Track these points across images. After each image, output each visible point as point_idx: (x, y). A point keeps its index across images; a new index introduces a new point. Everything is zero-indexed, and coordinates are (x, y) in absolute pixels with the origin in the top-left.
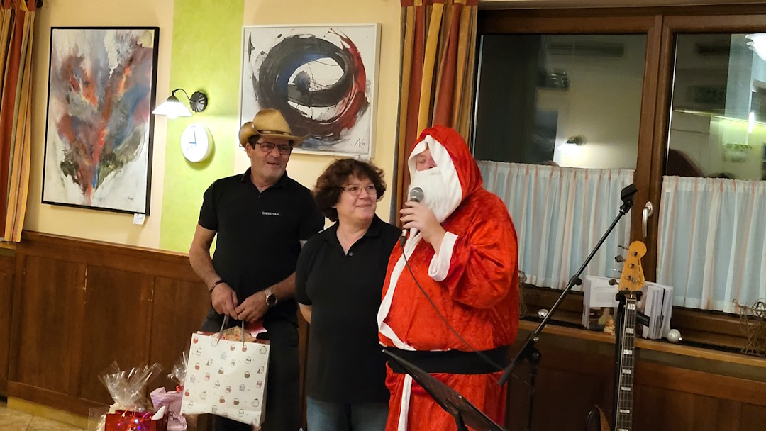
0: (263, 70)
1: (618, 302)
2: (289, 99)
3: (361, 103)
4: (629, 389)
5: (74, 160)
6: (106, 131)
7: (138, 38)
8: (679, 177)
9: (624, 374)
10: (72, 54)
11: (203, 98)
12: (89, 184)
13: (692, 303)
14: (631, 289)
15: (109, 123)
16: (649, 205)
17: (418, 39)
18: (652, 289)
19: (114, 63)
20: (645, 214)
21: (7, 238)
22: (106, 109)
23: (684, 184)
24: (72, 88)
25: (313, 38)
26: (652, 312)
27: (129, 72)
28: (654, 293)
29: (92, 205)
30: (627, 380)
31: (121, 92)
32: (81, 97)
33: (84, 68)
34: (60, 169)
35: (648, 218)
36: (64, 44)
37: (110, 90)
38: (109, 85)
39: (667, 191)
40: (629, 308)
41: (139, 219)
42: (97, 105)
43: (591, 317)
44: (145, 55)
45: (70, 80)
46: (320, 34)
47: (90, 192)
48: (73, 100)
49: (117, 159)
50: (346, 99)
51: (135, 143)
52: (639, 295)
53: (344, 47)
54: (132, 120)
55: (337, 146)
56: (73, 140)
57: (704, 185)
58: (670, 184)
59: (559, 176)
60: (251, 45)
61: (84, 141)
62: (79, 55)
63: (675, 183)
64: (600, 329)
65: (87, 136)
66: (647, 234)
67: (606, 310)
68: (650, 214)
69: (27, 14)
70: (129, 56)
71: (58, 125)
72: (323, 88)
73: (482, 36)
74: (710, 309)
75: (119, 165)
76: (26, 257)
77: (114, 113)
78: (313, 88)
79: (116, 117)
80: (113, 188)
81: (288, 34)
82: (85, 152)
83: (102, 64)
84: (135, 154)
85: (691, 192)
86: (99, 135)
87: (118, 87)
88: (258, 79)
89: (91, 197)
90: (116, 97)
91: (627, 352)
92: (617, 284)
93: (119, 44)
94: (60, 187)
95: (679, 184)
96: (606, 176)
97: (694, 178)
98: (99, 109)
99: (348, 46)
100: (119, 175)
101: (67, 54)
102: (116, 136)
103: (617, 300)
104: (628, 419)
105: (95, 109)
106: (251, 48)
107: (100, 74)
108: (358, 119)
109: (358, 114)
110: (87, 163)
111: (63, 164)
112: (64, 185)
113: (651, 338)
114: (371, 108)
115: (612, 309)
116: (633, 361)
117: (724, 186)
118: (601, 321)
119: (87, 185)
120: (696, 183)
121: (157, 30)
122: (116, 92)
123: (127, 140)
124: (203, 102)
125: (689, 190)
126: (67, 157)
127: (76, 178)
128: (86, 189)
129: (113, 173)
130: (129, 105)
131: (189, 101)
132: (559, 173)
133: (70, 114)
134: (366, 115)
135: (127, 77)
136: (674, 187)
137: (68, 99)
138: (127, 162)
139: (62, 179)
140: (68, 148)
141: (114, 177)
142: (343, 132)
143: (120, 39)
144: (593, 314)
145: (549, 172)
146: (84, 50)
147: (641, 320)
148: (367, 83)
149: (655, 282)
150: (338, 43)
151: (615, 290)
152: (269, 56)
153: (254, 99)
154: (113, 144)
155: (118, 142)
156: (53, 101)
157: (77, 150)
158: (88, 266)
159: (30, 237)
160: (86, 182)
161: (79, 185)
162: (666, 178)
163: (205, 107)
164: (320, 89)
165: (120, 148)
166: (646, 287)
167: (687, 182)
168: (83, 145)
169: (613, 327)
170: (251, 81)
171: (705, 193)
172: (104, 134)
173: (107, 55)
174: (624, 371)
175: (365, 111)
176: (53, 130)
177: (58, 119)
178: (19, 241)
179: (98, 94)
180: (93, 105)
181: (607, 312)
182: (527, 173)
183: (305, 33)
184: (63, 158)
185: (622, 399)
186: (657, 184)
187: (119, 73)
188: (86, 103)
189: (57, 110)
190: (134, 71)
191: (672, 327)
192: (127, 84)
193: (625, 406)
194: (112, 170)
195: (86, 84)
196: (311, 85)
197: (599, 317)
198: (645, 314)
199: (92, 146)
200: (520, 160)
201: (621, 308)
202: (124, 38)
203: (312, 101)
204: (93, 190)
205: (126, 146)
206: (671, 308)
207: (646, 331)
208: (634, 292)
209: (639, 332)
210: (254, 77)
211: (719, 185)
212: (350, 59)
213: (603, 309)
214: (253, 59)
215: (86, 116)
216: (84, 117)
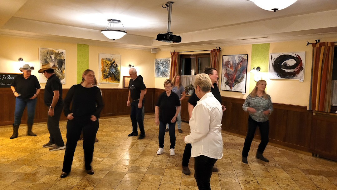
0: (275, 62)
2: (282, 68)
3: (301, 69)
6: (236, 76)
7: (243, 57)
15: (236, 74)
19: (237, 62)
22: (236, 71)
24: (228, 67)
25: (288, 55)
27: (241, 64)
29: (232, 91)
31: (239, 68)
33: (230, 63)
36: (226, 59)
37: (236, 67)
41: (243, 93)
42: (234, 70)
44: (245, 60)
46: (290, 54)
47: (232, 88)
50: (297, 68)
51: (243, 78)
54: (242, 73)
55: (295, 78)
60: (272, 57)
61: (230, 78)
62: (229, 61)
65: (231, 77)
69: (217, 53)
70: (241, 61)
71: (224, 75)
75: (239, 82)
78: (288, 66)
79: (238, 73)
80: (237, 87)
81: (281, 54)
83: (234, 62)
86: (234, 77)
88: (273, 64)
94: (225, 87)
99: (297, 57)
105: (233, 72)
107: (234, 64)
108: (300, 72)
110: (231, 82)
111: (225, 82)
114: (304, 69)
121: (248, 55)
123: (240, 77)
127: (229, 85)
128: (231, 87)
130: (241, 70)
133: (227, 73)
134: (302, 71)
137: (227, 70)
138: (241, 82)
139: (225, 85)
140: (227, 79)
141: (238, 85)
142: (296, 75)
143: (238, 57)
146: (230, 59)
148: (303, 64)
150: (295, 56)
152: (276, 59)
153: (273, 68)
154: (237, 78)
155: (239, 78)
156: (223, 70)
157: (229, 80)
160: (231, 86)
163: (260, 70)
164: (290, 66)
173: (236, 60)
176: (223, 75)
177: (224, 73)
179: (234, 68)
183: (286, 54)
184: (226, 81)
187: (238, 64)
188: (231, 70)
189: (224, 72)
192: (240, 66)
195: (231, 66)
199: (232, 79)
202: (240, 57)
203: (288, 68)
212: (298, 59)
214: (272, 60)
215: (231, 73)
216: (230, 73)
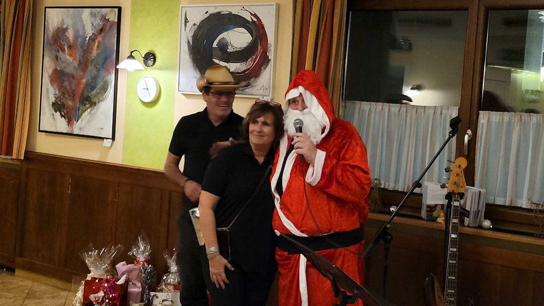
0: (195, 37)
1: (447, 200)
2: (214, 57)
3: (265, 60)
4: (455, 262)
5: (62, 101)
6: (84, 81)
7: (106, 14)
8: (490, 112)
9: (451, 251)
10: (59, 26)
11: (152, 57)
12: (72, 118)
13: (499, 201)
14: (456, 191)
15: (86, 75)
16: (469, 132)
17: (305, 14)
18: (471, 191)
19: (89, 32)
20: (466, 137)
21: (14, 157)
22: (84, 64)
23: (494, 117)
24: (60, 50)
25: (230, 14)
26: (471, 208)
27: (100, 39)
28: (473, 193)
29: (74, 133)
30: (453, 256)
31: (95, 53)
32: (66, 56)
33: (68, 36)
34: (51, 107)
35: (469, 141)
36: (54, 19)
37: (87, 51)
38: (86, 48)
39: (482, 122)
40: (454, 205)
41: (108, 143)
42: (78, 62)
43: (427, 211)
44: (111, 26)
45: (58, 44)
46: (235, 11)
47: (72, 124)
48: (60, 58)
49: (92, 100)
50: (254, 57)
51: (105, 89)
52: (462, 196)
53: (252, 20)
54: (102, 73)
55: (248, 90)
56: (61, 87)
57: (508, 117)
58: (484, 117)
59: (405, 112)
60: (186, 19)
61: (68, 87)
62: (65, 27)
63: (487, 117)
64: (434, 220)
65: (70, 84)
66: (468, 152)
67: (438, 206)
68: (470, 138)
70: (100, 27)
71: (50, 77)
72: (238, 49)
73: (351, 12)
74: (513, 205)
75: (93, 104)
76: (28, 170)
77: (89, 68)
78: (230, 50)
79: (91, 70)
80: (89, 121)
81: (212, 11)
82: (69, 95)
83: (81, 33)
84: (104, 97)
85: (499, 122)
86: (79, 83)
87: (92, 49)
88: (191, 43)
89: (74, 128)
90: (91, 56)
91: (453, 236)
92: (447, 187)
93: (93, 19)
94: (51, 120)
95: (491, 116)
96: (439, 111)
97: (502, 112)
98: (79, 65)
99: (255, 20)
100: (94, 111)
101: (56, 25)
102: (91, 84)
103: (446, 199)
104: (454, 284)
105: (76, 65)
106: (186, 21)
107: (80, 40)
108: (262, 71)
109: (262, 68)
110: (70, 103)
111: (53, 104)
112: (54, 119)
113: (471, 226)
114: (272, 63)
115: (442, 205)
116: (457, 242)
117: (523, 118)
118: (435, 214)
119: (71, 118)
120: (503, 115)
121: (120, 9)
122: (91, 53)
123: (99, 87)
124: (153, 60)
125: (497, 121)
126: (56, 99)
127: (63, 114)
128: (70, 122)
129: (89, 110)
130: (100, 62)
131: (143, 59)
132: (405, 109)
133: (59, 69)
134: (268, 68)
135: (99, 42)
136: (487, 119)
137: (57, 58)
138: (99, 102)
139: (53, 115)
140: (57, 92)
141: (90, 113)
142: (252, 80)
143: (93, 15)
144: (429, 209)
145: (397, 109)
146: (68, 23)
147: (463, 213)
148: (269, 46)
149: (473, 186)
150: (248, 17)
151: (445, 191)
152: (199, 27)
153: (189, 57)
154: (89, 89)
155: (93, 88)
156: (47, 59)
157: (63, 94)
158: (71, 176)
159: (31, 156)
160: (71, 116)
161: (65, 119)
162: (481, 112)
163: (154, 64)
164: (235, 50)
165: (94, 92)
166: (467, 190)
167: (496, 116)
168: (68, 91)
169: (443, 218)
170: (186, 44)
171: (509, 123)
172: (82, 83)
173: (85, 26)
174: (451, 249)
175: (267, 65)
176: (46, 80)
177: (50, 72)
178: (22, 158)
179: (78, 54)
180: (75, 62)
181: (439, 208)
182: (382, 109)
183: (225, 10)
184: (53, 99)
185: (450, 269)
186: (475, 117)
187: (92, 39)
188: (70, 61)
189: (49, 66)
190: (104, 38)
191: (486, 218)
192: (98, 47)
193: (452, 274)
194: (88, 108)
195: (70, 47)
196: (229, 48)
197: (433, 211)
198: (466, 209)
199: (74, 91)
200: (377, 100)
201: (449, 205)
202: (96, 14)
203: (230, 58)
204: (75, 122)
205: (98, 91)
206: (484, 205)
207: (467, 220)
208: (458, 194)
209: (462, 222)
210: (189, 42)
211: (519, 117)
212: (256, 28)
213: (436, 205)
214: (188, 29)
215: (70, 70)
216: (68, 70)
